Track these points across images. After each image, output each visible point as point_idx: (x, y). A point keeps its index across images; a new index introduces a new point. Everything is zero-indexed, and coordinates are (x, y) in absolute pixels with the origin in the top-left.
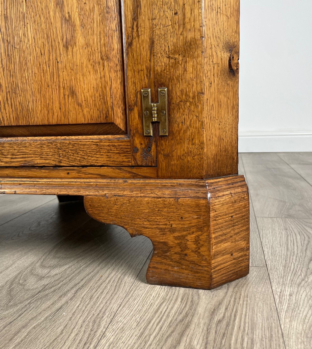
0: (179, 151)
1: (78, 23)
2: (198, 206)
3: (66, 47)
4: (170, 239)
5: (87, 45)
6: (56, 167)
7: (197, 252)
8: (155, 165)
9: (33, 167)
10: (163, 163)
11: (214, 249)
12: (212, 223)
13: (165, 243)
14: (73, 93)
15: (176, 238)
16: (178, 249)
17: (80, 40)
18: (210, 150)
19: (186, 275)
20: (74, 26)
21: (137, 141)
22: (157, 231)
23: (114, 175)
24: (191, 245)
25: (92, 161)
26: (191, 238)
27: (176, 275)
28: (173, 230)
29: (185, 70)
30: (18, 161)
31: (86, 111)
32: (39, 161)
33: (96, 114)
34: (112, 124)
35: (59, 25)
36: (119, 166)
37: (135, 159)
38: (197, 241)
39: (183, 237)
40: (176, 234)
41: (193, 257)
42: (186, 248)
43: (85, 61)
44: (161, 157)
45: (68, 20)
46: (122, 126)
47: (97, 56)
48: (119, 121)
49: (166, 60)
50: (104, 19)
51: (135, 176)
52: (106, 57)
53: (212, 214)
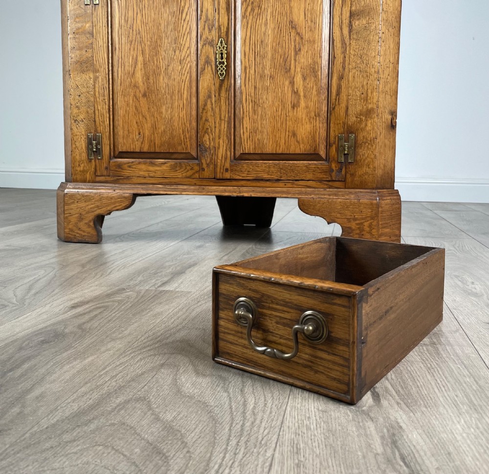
0: (360, 172)
1: (302, 94)
2: (372, 204)
3: (293, 107)
4: (353, 225)
5: (307, 107)
6: (278, 180)
7: (370, 232)
8: (344, 181)
9: (262, 180)
10: (349, 179)
11: (381, 231)
12: (380, 215)
13: (350, 228)
14: (294, 135)
15: (357, 224)
16: (358, 231)
17: (303, 104)
18: (379, 172)
20: (299, 96)
21: (333, 165)
22: (346, 221)
23: (317, 186)
24: (366, 228)
25: (302, 177)
26: (366, 224)
28: (355, 219)
29: (366, 125)
30: (252, 176)
31: (302, 146)
32: (266, 176)
33: (308, 147)
34: (318, 154)
35: (290, 95)
36: (321, 181)
37: (331, 176)
38: (370, 226)
39: (362, 223)
40: (357, 222)
41: (367, 236)
42: (363, 230)
43: (304, 116)
44: (348, 176)
45: (296, 93)
46: (324, 156)
47: (313, 114)
48: (323, 154)
49: (354, 118)
50: (319, 93)
51: (330, 187)
52: (318, 115)
53: (380, 209)
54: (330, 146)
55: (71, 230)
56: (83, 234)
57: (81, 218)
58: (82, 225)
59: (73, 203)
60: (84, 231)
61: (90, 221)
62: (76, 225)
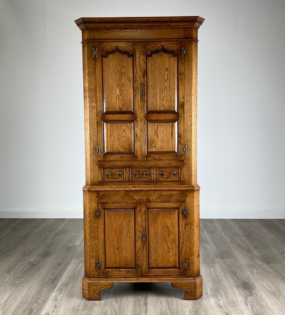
0: (190, 272)
1: (171, 248)
2: (194, 284)
3: (168, 252)
4: (189, 291)
5: (172, 252)
6: (164, 276)
7: (194, 293)
8: (185, 275)
9: (158, 276)
10: (186, 274)
11: (197, 292)
12: (197, 287)
13: (188, 291)
14: (169, 261)
15: (190, 290)
16: (190, 293)
17: (171, 251)
18: (195, 272)
19: (192, 298)
20: (170, 249)
21: (182, 270)
22: (186, 289)
23: (176, 277)
24: (193, 291)
25: (172, 274)
26: (193, 290)
27: (190, 298)
28: (189, 289)
29: (191, 258)
30: (155, 274)
31: (171, 264)
32: (160, 274)
33: (173, 265)
35: (167, 248)
36: (177, 275)
37: (181, 274)
38: (194, 291)
39: (191, 290)
41: (193, 294)
42: (192, 292)
43: (172, 255)
44: (186, 273)
45: (169, 248)
46: (178, 267)
47: (174, 254)
48: (178, 266)
49: (188, 256)
50: (176, 248)
51: (181, 277)
52: (176, 255)
53: (197, 285)
54: (180, 264)
55: (91, 296)
56: (95, 297)
57: (94, 292)
58: (94, 294)
59: (91, 287)
60: (96, 297)
61: (98, 293)
62: (92, 294)
